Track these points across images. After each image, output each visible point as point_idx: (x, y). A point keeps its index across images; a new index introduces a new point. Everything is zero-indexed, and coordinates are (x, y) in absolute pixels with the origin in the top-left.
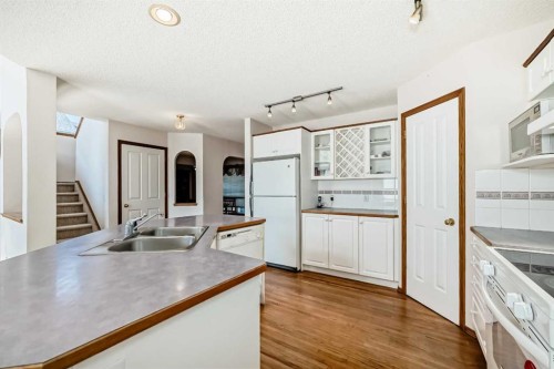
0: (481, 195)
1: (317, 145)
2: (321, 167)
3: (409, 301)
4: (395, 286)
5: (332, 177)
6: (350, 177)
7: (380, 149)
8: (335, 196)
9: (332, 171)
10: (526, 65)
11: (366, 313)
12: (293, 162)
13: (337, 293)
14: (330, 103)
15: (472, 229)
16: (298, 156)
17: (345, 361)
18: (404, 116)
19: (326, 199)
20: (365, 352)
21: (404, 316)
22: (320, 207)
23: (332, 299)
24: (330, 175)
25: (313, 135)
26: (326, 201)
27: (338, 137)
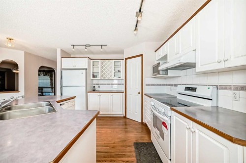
0: (147, 85)
1: (93, 65)
2: (95, 74)
3: (127, 119)
4: (123, 116)
5: (100, 78)
6: (107, 78)
7: (117, 69)
8: (100, 86)
9: (100, 76)
10: (155, 51)
11: (116, 126)
12: (84, 71)
13: (104, 122)
14: (102, 50)
15: (145, 94)
16: (86, 69)
17: (114, 143)
18: (126, 59)
19: (97, 87)
20: (119, 138)
21: (126, 124)
22: (94, 90)
23: (103, 125)
24: (99, 77)
25: (92, 61)
26: (97, 88)
27: (102, 63)
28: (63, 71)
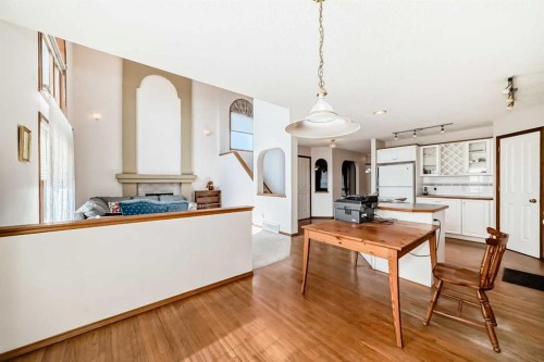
1: (424, 154)
2: (427, 169)
5: (437, 175)
6: (452, 175)
7: (476, 156)
8: (438, 187)
9: (437, 171)
12: (411, 166)
14: (443, 132)
16: (414, 162)
18: (498, 138)
22: (425, 194)
24: (436, 173)
25: (422, 148)
26: (430, 190)
27: (442, 150)
28: (381, 168)
